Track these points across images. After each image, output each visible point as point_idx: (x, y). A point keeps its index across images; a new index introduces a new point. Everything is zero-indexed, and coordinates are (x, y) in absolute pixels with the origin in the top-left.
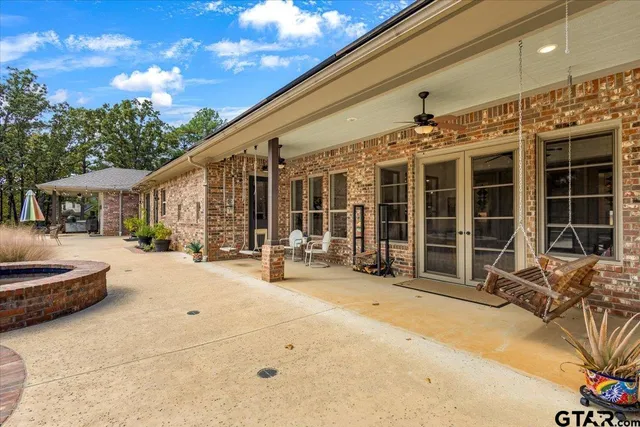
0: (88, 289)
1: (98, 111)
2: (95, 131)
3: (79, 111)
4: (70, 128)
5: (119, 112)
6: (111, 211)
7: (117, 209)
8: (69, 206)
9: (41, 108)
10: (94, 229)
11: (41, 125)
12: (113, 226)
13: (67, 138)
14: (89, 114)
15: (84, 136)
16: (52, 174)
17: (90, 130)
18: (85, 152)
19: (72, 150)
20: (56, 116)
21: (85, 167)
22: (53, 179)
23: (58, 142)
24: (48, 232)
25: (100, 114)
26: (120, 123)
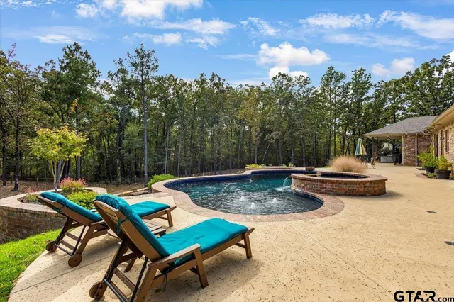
0: (374, 187)
1: (403, 79)
2: (401, 93)
3: (390, 82)
4: (385, 95)
5: (419, 74)
6: (409, 148)
7: (413, 147)
8: (386, 145)
9: (369, 88)
10: (398, 160)
11: (368, 98)
12: (411, 158)
13: (384, 101)
14: (397, 83)
15: (394, 98)
16: (375, 127)
17: (397, 93)
18: (395, 108)
19: (386, 109)
20: (377, 91)
21: (395, 118)
22: (375, 129)
23: (378, 106)
24: (369, 162)
25: (404, 80)
26: (420, 82)
